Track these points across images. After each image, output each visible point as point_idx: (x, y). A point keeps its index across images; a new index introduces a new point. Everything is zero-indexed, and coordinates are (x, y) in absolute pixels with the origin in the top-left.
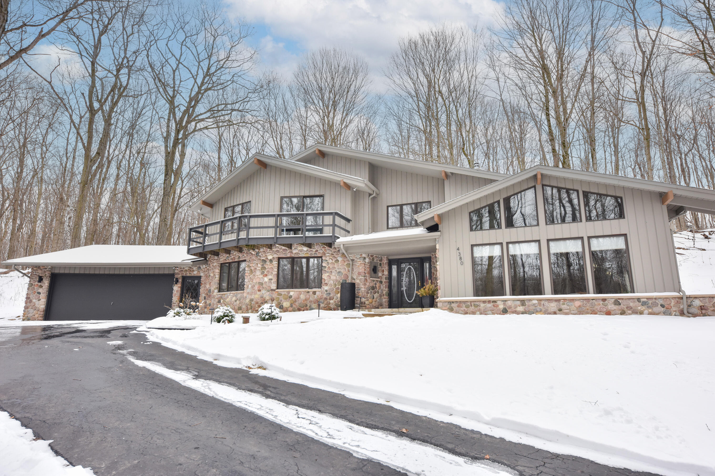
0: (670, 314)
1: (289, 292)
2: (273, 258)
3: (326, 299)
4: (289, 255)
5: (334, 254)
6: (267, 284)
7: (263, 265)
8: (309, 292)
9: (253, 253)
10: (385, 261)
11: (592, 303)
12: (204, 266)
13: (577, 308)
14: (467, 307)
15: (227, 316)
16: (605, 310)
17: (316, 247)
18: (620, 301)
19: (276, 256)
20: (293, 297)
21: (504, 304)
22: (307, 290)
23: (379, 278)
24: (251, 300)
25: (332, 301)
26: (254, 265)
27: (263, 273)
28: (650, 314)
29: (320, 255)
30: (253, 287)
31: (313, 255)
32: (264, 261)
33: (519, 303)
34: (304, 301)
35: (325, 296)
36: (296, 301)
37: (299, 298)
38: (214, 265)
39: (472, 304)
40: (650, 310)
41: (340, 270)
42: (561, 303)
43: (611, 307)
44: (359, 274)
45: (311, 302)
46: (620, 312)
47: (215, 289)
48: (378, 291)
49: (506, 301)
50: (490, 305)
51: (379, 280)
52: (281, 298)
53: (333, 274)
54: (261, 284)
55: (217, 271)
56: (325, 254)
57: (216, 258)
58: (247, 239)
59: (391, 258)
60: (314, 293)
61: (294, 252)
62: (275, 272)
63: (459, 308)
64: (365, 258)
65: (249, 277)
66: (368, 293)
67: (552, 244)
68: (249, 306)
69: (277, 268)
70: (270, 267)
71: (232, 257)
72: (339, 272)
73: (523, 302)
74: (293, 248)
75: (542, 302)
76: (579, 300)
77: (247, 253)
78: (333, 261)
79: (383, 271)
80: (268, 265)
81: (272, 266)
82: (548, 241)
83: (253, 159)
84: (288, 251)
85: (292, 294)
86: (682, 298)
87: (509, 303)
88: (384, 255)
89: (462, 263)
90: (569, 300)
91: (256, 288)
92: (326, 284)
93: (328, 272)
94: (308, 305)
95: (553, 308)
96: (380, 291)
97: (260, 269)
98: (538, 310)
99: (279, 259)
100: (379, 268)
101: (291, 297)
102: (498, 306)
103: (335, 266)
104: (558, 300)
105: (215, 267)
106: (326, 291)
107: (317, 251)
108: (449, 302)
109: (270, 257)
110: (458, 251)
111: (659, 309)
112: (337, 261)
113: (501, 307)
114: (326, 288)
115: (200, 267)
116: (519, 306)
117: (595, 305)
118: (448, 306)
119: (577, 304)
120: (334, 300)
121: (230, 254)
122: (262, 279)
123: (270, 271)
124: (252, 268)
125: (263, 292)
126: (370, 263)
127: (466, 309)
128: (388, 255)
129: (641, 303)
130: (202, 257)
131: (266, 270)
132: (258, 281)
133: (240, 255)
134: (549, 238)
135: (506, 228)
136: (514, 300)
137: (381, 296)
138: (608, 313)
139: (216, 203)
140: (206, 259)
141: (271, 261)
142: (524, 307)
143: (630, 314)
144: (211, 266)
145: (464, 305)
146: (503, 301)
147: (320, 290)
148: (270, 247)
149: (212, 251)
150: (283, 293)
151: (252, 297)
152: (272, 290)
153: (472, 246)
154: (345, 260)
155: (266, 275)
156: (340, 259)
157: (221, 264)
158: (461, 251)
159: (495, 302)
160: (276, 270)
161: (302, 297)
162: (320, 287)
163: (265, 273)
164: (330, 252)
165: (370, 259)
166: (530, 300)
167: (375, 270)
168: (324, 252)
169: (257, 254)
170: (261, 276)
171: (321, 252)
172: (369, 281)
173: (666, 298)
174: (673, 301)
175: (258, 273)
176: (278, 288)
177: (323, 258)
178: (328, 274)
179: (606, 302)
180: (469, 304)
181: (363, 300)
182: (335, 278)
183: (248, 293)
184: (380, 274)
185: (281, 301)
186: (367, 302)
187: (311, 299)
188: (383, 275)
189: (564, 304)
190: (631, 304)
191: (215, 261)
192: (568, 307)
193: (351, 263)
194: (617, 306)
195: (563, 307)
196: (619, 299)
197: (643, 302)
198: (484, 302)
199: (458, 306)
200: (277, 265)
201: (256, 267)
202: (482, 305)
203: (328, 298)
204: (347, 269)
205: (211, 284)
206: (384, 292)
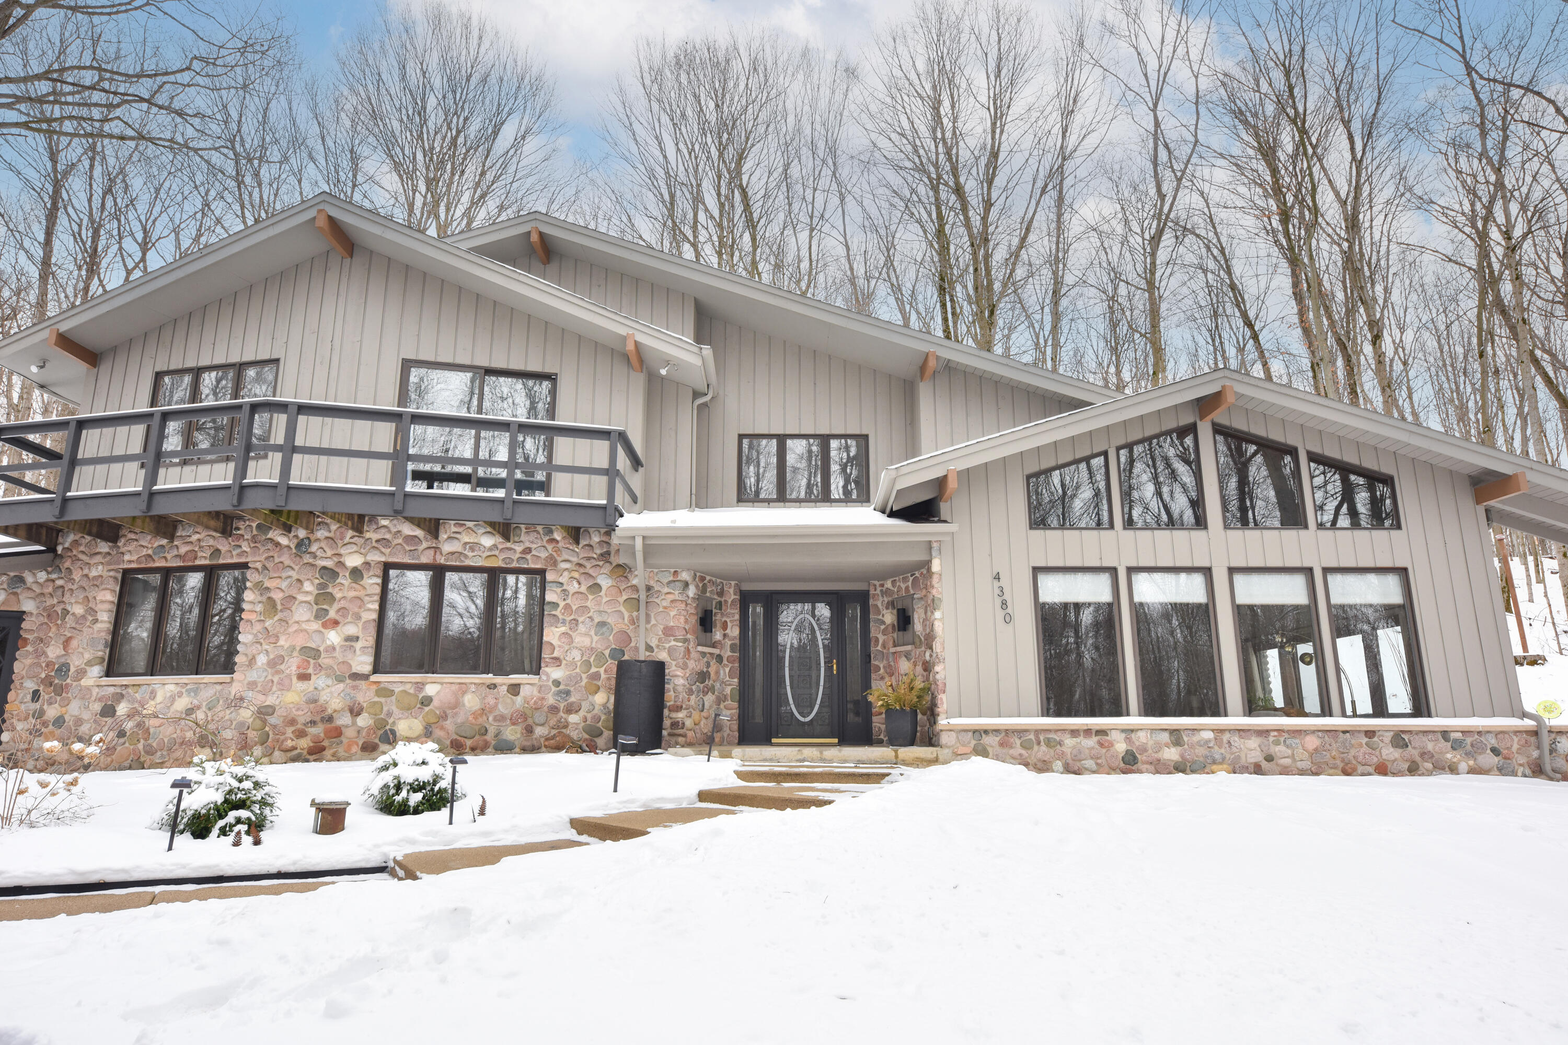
0: (1514, 774)
1: (420, 686)
2: (367, 564)
3: (554, 709)
4: (425, 559)
5: (588, 565)
6: (337, 654)
7: (322, 586)
8: (493, 686)
9: (284, 541)
10: (731, 596)
11: (1344, 743)
12: (42, 576)
13: (1311, 755)
14: (1026, 746)
15: (241, 805)
16: (1375, 760)
17: (526, 540)
18: (1406, 737)
19: (376, 557)
20: (435, 703)
21: (1128, 740)
22: (489, 678)
23: (713, 646)
24: (264, 712)
25: (573, 718)
26: (284, 585)
27: (320, 614)
28: (1472, 771)
29: (538, 566)
30: (274, 663)
31: (514, 565)
32: (330, 574)
33: (1165, 737)
34: (476, 715)
35: (551, 700)
36: (444, 717)
37: (456, 705)
38: (94, 573)
39: (1042, 738)
40: (1471, 763)
41: (604, 618)
42: (1271, 739)
43: (1389, 753)
44: (668, 632)
45: (501, 718)
46: (1406, 766)
47: (90, 663)
48: (713, 687)
49: (1132, 731)
50: (1091, 742)
51: (716, 651)
52: (390, 705)
53: (582, 628)
54: (311, 653)
55: (107, 597)
56: (555, 563)
57: (104, 547)
58: (282, 491)
59: (747, 587)
60: (514, 689)
61: (447, 548)
62: (370, 612)
63: (1005, 750)
64: (686, 585)
65: (258, 627)
66: (690, 692)
67: (1239, 579)
68: (252, 735)
69: (377, 598)
70: (352, 594)
71: (183, 550)
72: (602, 624)
73: (1176, 735)
74: (443, 536)
75: (1226, 736)
76: (1314, 732)
77: (254, 539)
78: (583, 589)
79: (725, 626)
80: (343, 589)
81: (361, 593)
82: (1232, 571)
83: (312, 213)
84: (425, 545)
85: (431, 690)
86: (1535, 733)
87: (1142, 737)
88: (728, 578)
89: (1008, 619)
90: (1288, 731)
91: (292, 666)
92: (557, 661)
93: (564, 622)
94: (492, 731)
95: (1253, 753)
96: (717, 685)
97: (310, 598)
98: (1217, 757)
99: (387, 567)
100: (718, 618)
101: (427, 701)
102: (1111, 744)
103: (589, 604)
104: (1263, 733)
105: (96, 583)
106: (557, 683)
107: (528, 550)
108: (975, 732)
109: (353, 561)
110: (996, 583)
111: (1489, 759)
112: (595, 588)
113: (1121, 747)
114: (556, 673)
115: (21, 580)
116: (1167, 746)
117: (1352, 746)
118: (973, 742)
119: (1312, 742)
120: (582, 713)
121: (171, 537)
122: (316, 637)
123: (353, 608)
124: (277, 596)
125: (320, 681)
126: (699, 598)
127: (1023, 752)
128: (740, 579)
129: (1449, 744)
130: (39, 543)
131: (336, 606)
132: (300, 641)
133: (223, 545)
134: (1235, 564)
135: (1125, 528)
136: (1154, 730)
137: (719, 701)
138: (1382, 770)
139: (114, 350)
140: (52, 550)
141: (356, 574)
142: (1179, 748)
143: (1430, 773)
144: (77, 576)
145: (1018, 742)
146: (1123, 731)
147: (533, 678)
148: (358, 523)
149: (91, 522)
150: (398, 689)
151: (270, 700)
152: (356, 676)
153: (1036, 570)
154: (623, 586)
155: (336, 623)
156: (605, 582)
157: (126, 572)
158: (1004, 582)
159: (1102, 732)
160: (376, 606)
161: (471, 701)
162: (537, 671)
163: (332, 614)
164: (575, 559)
165: (697, 586)
166: (1194, 730)
167: (706, 622)
168: (551, 557)
169: (302, 545)
170: (315, 626)
171: (544, 555)
172: (694, 655)
173: (1500, 733)
174: (1516, 739)
175: (302, 614)
176: (375, 671)
177: (550, 576)
178: (563, 629)
179: (1376, 739)
180: (1032, 736)
181: (680, 715)
182: (586, 642)
183: (252, 685)
184: (718, 635)
185: (390, 714)
186: (689, 723)
187: (502, 709)
188: (725, 636)
189: (1277, 743)
190: (1430, 746)
191: (98, 559)
192: (1289, 752)
193: (643, 595)
194: (1400, 751)
195: (1279, 750)
196: (1403, 732)
197: (1455, 741)
198: (1074, 733)
199: (1002, 744)
200: (378, 590)
201: (293, 592)
202: (1069, 742)
203: (562, 706)
204: (626, 615)
205: (74, 643)
206: (728, 690)
